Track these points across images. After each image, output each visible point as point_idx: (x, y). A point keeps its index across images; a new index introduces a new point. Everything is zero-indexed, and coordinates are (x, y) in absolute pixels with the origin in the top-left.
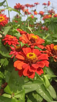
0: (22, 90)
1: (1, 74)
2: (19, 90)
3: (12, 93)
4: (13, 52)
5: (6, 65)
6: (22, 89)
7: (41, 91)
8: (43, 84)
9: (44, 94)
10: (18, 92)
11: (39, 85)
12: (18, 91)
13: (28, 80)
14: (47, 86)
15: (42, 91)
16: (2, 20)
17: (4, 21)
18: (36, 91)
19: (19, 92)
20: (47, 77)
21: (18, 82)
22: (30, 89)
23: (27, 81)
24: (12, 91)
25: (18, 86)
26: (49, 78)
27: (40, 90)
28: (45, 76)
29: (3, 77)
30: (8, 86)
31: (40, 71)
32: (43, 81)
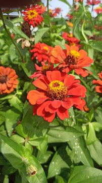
0: (42, 136)
1: (20, 106)
2: (37, 136)
3: (26, 136)
4: (37, 73)
6: (41, 134)
7: (76, 146)
8: (83, 137)
9: (82, 153)
10: (35, 137)
11: (74, 136)
12: (35, 135)
13: (58, 124)
14: (90, 142)
15: (79, 147)
16: (33, 16)
17: (35, 19)
18: (69, 143)
19: (37, 138)
20: (94, 127)
21: (37, 123)
22: (59, 138)
23: (56, 125)
24: (26, 134)
25: (38, 128)
26: (98, 130)
27: (76, 144)
28: (91, 125)
29: (23, 110)
31: (64, 113)
32: (86, 132)
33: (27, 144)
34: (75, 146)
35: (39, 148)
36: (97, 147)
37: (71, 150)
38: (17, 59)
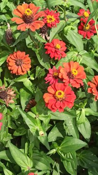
1: (32, 88)
2: (44, 114)
3: (37, 113)
5: (42, 76)
6: (47, 114)
8: (75, 118)
9: (73, 128)
11: (69, 117)
15: (72, 124)
16: (51, 21)
18: (65, 121)
19: (44, 116)
20: (85, 112)
22: (58, 117)
25: (45, 110)
26: (87, 115)
28: (84, 110)
29: (34, 91)
30: (35, 107)
32: (78, 115)
33: (37, 119)
34: (69, 123)
35: (44, 122)
36: (86, 126)
37: (66, 126)
38: (31, 44)
